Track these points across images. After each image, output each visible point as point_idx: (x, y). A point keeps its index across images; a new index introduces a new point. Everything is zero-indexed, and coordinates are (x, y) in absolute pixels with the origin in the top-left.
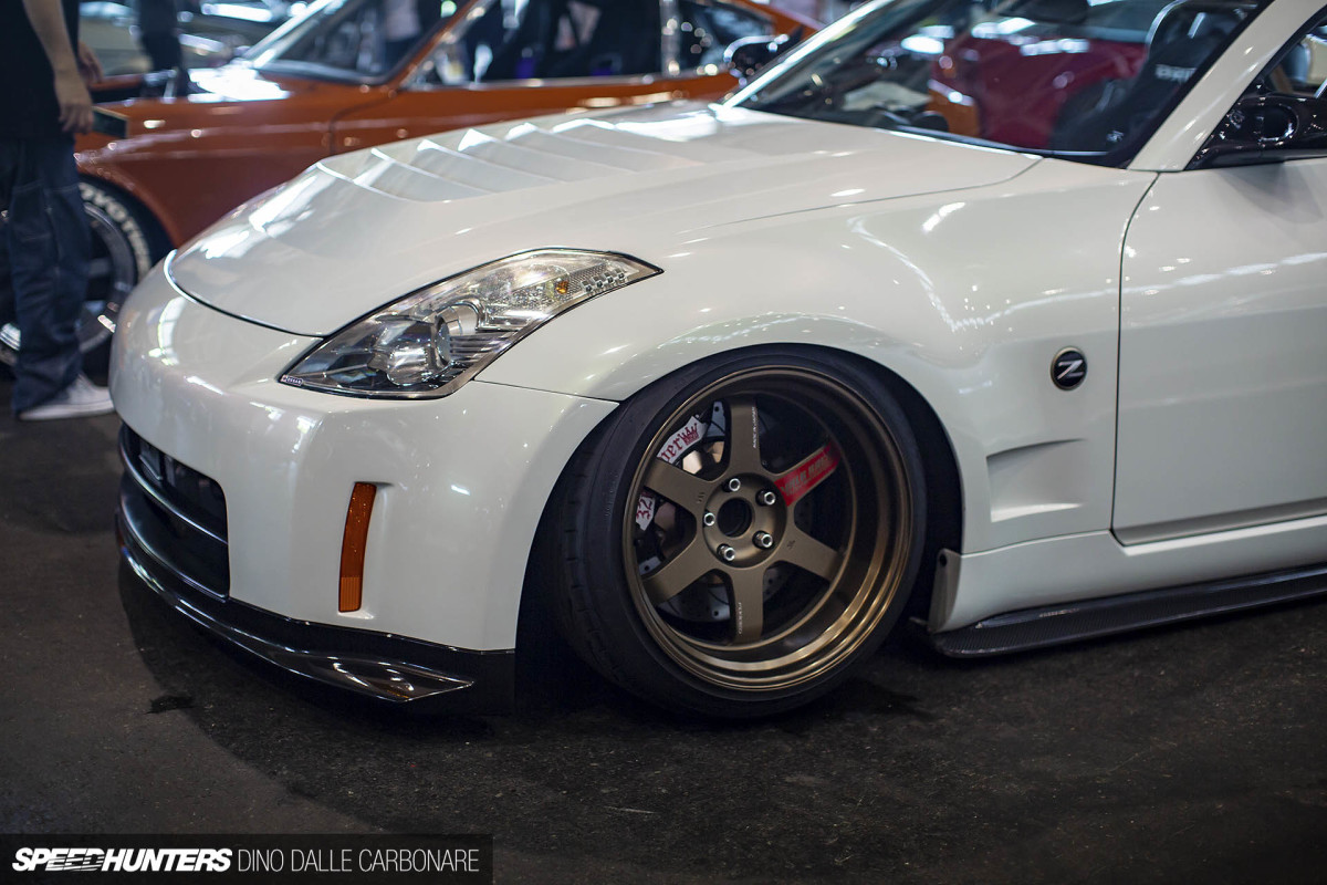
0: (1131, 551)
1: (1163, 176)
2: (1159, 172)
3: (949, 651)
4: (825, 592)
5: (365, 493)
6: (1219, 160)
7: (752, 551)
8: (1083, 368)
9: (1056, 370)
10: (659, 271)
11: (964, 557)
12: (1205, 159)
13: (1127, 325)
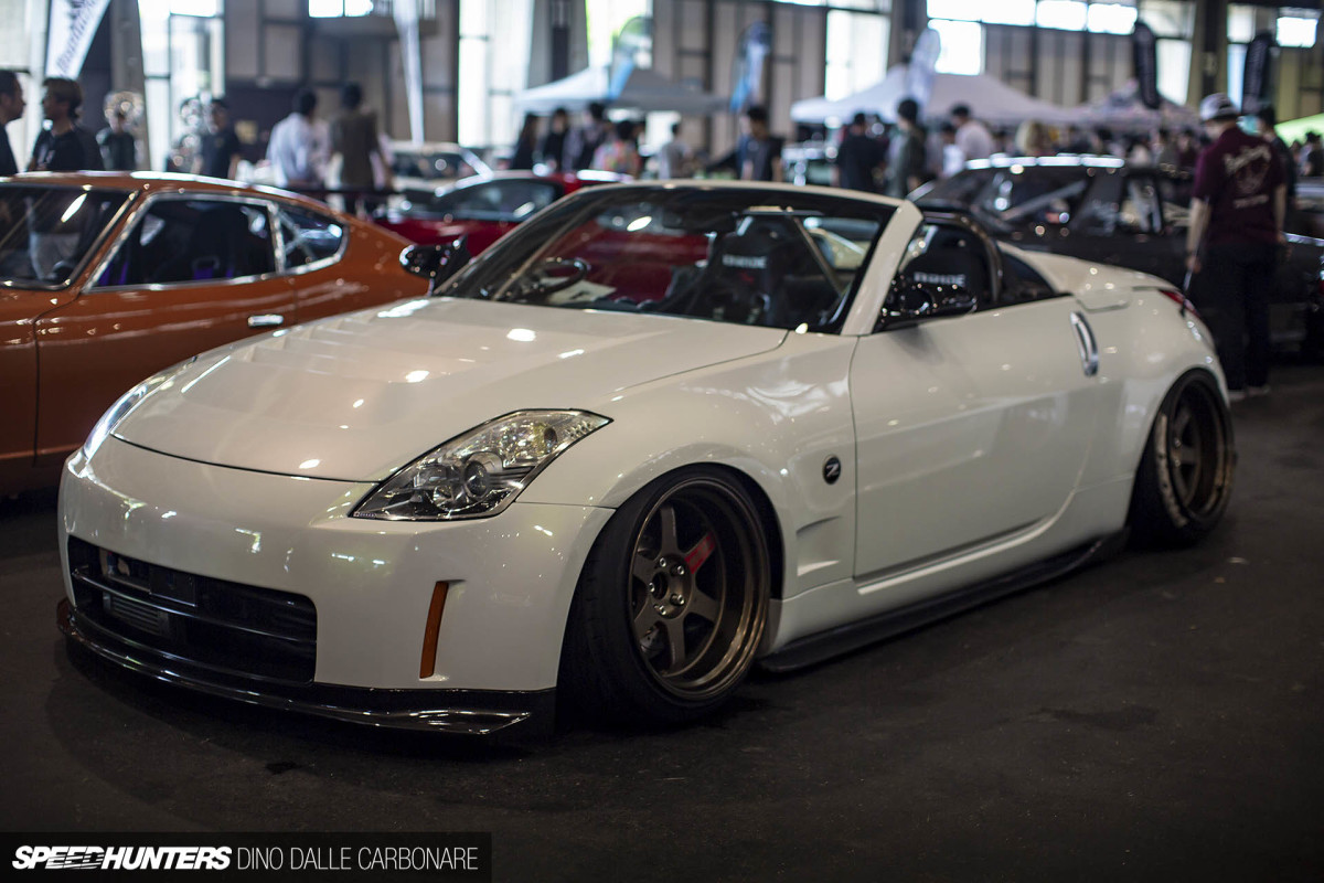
0: (863, 591)
1: (862, 339)
2: (859, 336)
3: (772, 668)
4: (711, 632)
5: (442, 588)
6: (891, 326)
7: (671, 608)
8: (839, 469)
9: (826, 471)
10: (611, 420)
11: (784, 601)
12: (882, 325)
13: (859, 440)
